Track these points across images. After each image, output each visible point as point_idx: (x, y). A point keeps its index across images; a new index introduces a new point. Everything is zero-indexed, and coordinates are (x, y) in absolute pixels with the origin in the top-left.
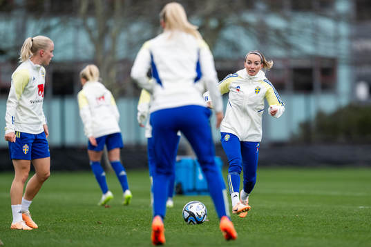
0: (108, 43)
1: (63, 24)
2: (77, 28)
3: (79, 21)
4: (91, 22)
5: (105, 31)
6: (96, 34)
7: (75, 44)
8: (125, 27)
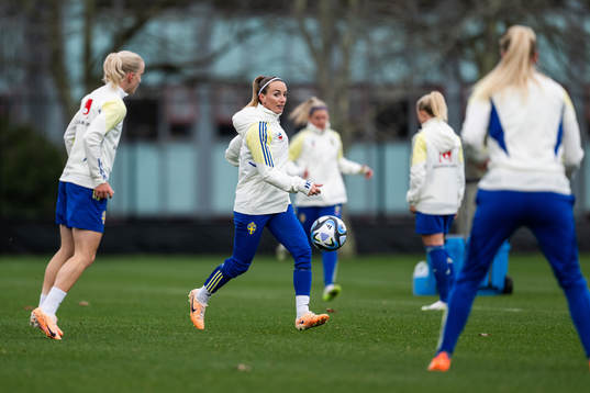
0: (337, 57)
1: (269, 27)
2: (290, 32)
3: (293, 23)
4: (311, 25)
5: (332, 39)
6: (319, 43)
7: (286, 59)
8: (362, 33)
